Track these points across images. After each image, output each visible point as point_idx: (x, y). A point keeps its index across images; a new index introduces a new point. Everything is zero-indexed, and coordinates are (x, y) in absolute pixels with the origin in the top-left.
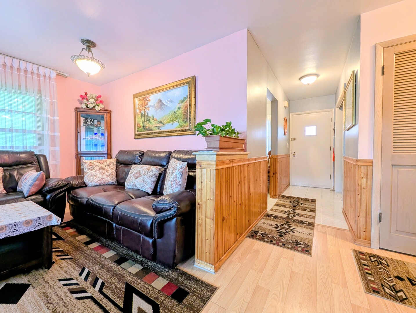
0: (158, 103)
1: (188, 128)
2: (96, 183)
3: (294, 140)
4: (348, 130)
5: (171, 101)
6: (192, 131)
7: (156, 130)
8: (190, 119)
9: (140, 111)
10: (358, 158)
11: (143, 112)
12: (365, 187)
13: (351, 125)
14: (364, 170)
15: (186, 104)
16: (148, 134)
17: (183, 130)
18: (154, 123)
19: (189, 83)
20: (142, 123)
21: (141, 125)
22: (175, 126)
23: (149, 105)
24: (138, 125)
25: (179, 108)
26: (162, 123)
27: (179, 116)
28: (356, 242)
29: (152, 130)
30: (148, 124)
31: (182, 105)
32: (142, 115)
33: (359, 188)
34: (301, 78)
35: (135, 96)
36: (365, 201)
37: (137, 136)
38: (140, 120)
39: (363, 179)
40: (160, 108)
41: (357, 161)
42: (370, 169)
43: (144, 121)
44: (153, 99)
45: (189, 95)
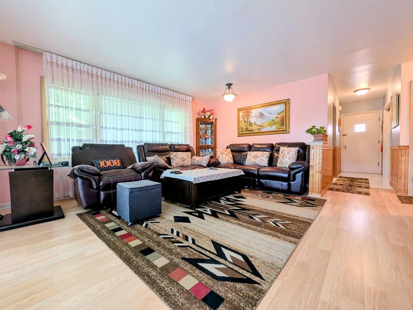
0: (259, 114)
1: (284, 129)
2: (226, 162)
3: (345, 136)
4: (394, 128)
5: (270, 113)
6: (287, 131)
7: (257, 131)
8: (286, 124)
9: (244, 119)
10: (399, 144)
11: (246, 120)
12: (404, 161)
13: (395, 125)
14: (404, 151)
15: (282, 115)
16: (250, 133)
17: (280, 131)
18: (255, 127)
19: (285, 103)
20: (245, 126)
21: (244, 128)
22: (274, 128)
23: (251, 116)
24: (242, 128)
25: (277, 118)
26: (262, 127)
27: (276, 123)
28: (398, 192)
29: (253, 131)
30: (250, 127)
31: (279, 116)
32: (245, 122)
33: (401, 162)
34: (355, 91)
35: (239, 110)
36: (404, 169)
37: (240, 135)
38: (243, 125)
39: (403, 157)
40: (261, 118)
41: (399, 147)
42: (407, 150)
43: (247, 126)
44: (255, 112)
45: (285, 110)
